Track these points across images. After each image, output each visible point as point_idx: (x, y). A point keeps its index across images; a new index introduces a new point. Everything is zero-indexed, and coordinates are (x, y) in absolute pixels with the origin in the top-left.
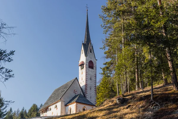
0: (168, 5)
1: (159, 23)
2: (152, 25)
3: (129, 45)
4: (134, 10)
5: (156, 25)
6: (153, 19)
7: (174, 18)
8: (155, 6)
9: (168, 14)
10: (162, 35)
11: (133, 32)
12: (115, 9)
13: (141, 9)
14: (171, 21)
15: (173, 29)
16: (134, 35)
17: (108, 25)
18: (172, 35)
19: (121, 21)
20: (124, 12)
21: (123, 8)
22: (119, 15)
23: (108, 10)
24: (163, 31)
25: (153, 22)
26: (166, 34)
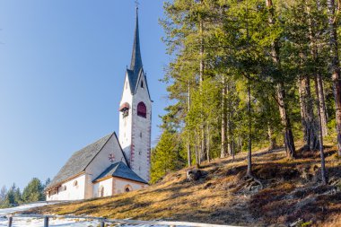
0: (283, 6)
1: (266, 39)
2: (254, 42)
3: (212, 75)
4: (224, 13)
5: (262, 43)
6: (256, 30)
7: (294, 31)
8: (261, 8)
9: (283, 23)
10: (272, 61)
11: (221, 53)
12: (188, 9)
13: (236, 10)
14: (288, 36)
15: (290, 50)
16: (222, 58)
17: (176, 39)
18: (287, 61)
19: (199, 32)
20: (204, 15)
21: (203, 7)
22: (195, 20)
23: (175, 10)
24: (274, 53)
25: (257, 37)
26: (277, 58)
